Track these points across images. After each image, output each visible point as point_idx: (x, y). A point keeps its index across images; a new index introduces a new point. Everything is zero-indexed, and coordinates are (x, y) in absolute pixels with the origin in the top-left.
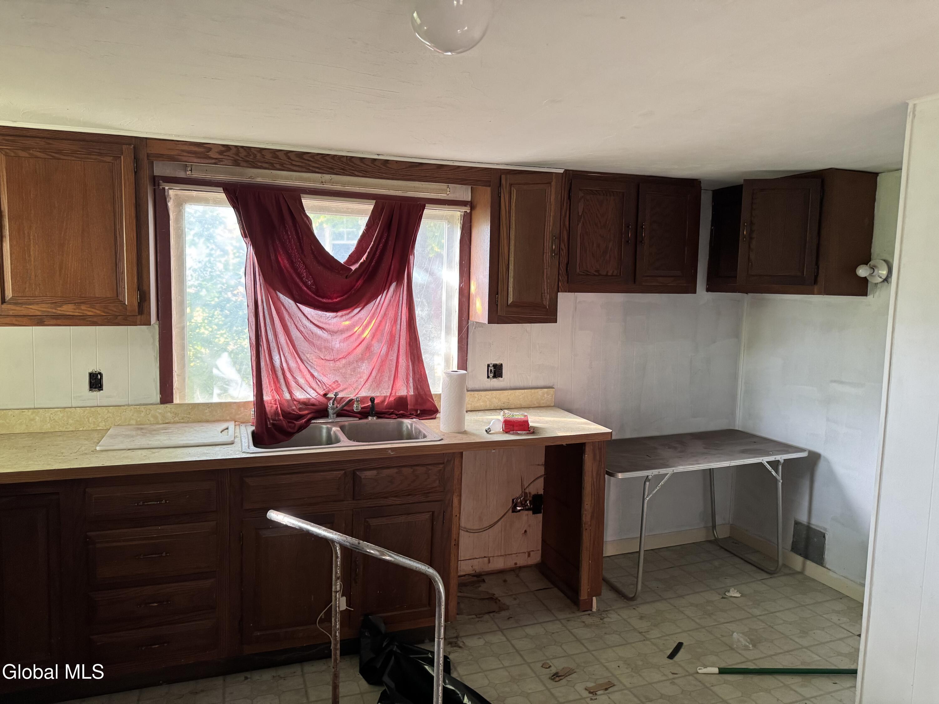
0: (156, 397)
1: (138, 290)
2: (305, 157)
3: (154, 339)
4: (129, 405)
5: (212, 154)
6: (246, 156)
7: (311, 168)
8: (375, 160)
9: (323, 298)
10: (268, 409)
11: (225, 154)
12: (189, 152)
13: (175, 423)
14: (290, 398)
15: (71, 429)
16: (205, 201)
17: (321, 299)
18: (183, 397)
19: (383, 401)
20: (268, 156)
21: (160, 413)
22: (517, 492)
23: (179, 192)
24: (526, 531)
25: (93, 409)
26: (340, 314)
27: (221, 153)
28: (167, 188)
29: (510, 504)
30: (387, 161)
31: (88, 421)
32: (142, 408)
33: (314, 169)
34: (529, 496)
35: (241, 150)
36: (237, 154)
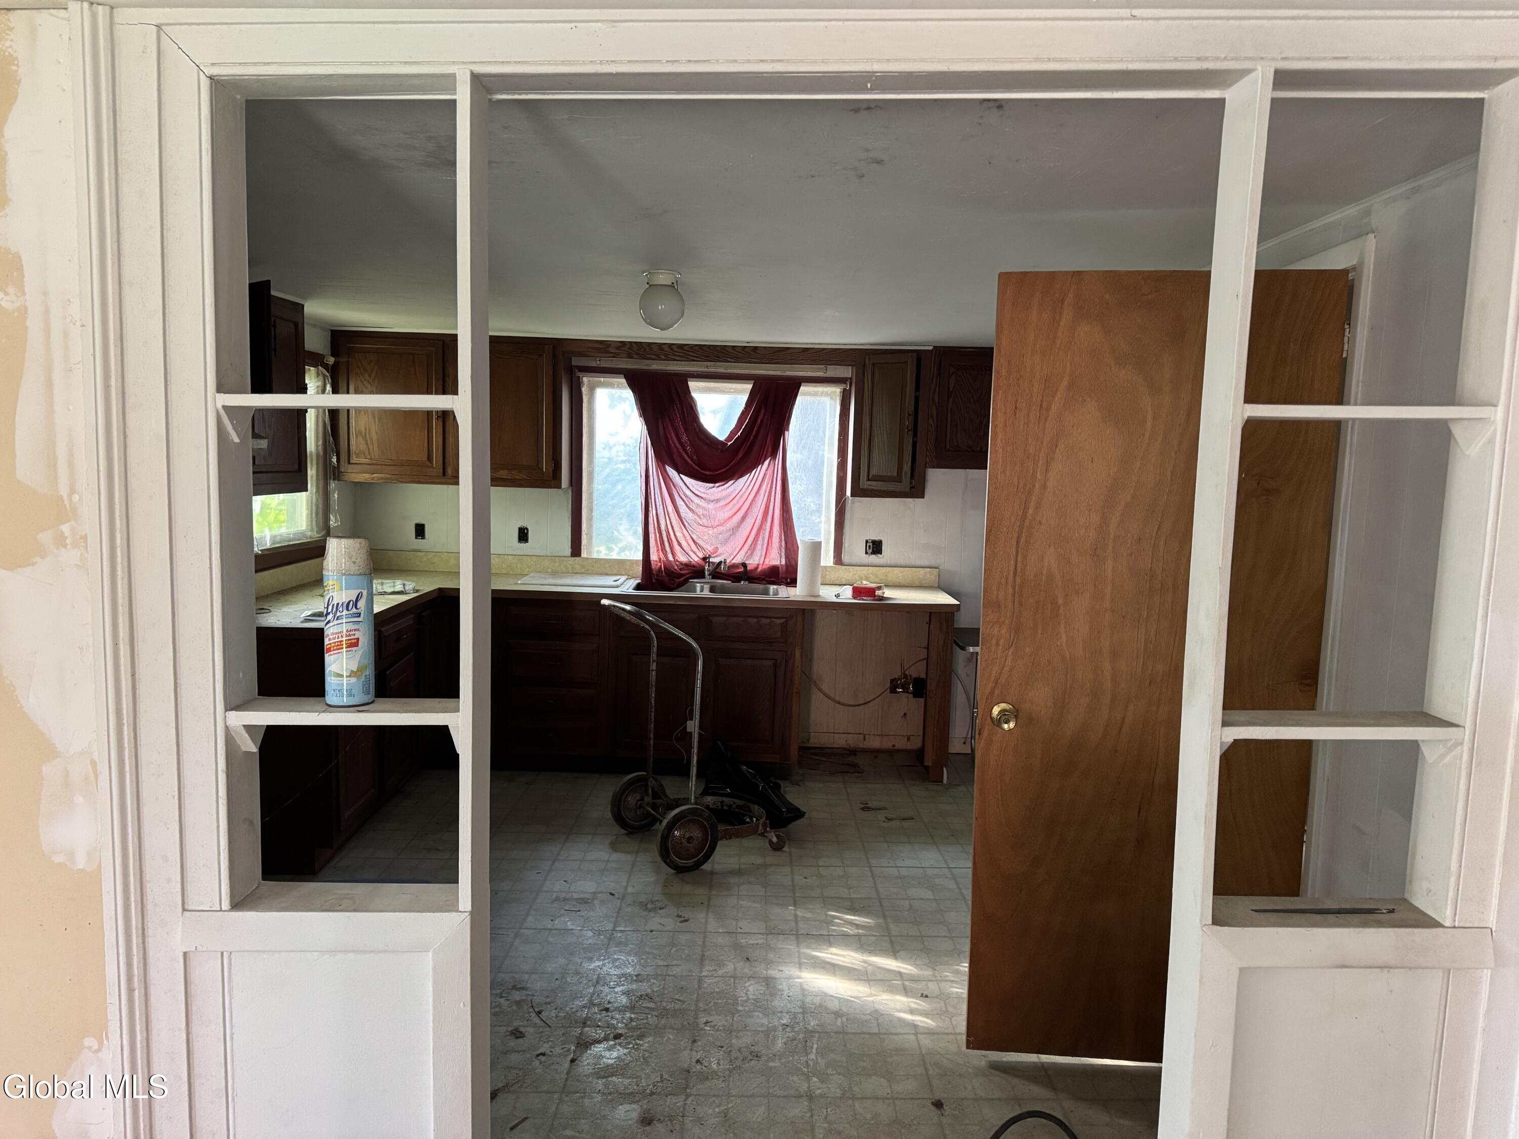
0: (568, 551)
1: (553, 460)
2: (686, 348)
3: (568, 502)
4: (547, 556)
5: (612, 350)
6: (638, 350)
7: (690, 358)
8: (745, 347)
9: (705, 470)
10: (653, 567)
11: (622, 349)
12: (592, 348)
13: (581, 573)
14: (673, 560)
15: (504, 572)
16: (611, 386)
17: (703, 471)
18: (589, 552)
19: (757, 568)
20: (655, 348)
21: (570, 564)
22: (897, 674)
23: (591, 379)
24: (905, 714)
25: (520, 557)
26: (717, 485)
27: (618, 348)
28: (581, 376)
29: (888, 685)
30: (756, 348)
31: (517, 566)
32: (557, 559)
33: (693, 358)
34: (909, 678)
35: (633, 344)
36: (630, 349)
